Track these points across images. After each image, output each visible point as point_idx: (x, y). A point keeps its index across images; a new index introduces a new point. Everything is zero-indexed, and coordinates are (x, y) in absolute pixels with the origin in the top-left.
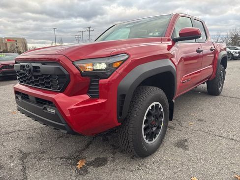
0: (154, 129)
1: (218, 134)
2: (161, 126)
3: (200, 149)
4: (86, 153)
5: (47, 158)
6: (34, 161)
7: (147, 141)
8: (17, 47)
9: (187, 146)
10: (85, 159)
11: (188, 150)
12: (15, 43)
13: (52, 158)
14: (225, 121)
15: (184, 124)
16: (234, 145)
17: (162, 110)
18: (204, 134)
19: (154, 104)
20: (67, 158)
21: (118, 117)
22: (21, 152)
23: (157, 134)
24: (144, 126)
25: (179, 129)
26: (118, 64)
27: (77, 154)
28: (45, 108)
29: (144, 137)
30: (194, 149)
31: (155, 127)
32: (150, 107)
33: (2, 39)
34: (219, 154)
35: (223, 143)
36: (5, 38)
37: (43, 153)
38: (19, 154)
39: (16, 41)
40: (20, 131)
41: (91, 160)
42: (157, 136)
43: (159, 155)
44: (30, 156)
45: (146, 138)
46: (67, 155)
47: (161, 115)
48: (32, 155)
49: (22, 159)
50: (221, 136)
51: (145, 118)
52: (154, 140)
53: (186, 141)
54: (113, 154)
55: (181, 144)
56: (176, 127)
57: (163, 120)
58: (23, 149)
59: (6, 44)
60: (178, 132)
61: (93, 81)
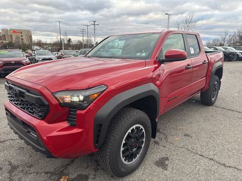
0: (134, 150)
1: (200, 153)
2: (143, 146)
3: (178, 170)
4: (70, 169)
5: (34, 173)
6: (21, 175)
7: (126, 163)
8: (22, 39)
9: (167, 165)
10: (68, 175)
11: (166, 170)
12: (20, 35)
13: (37, 173)
14: (210, 138)
15: (170, 139)
16: (213, 166)
17: (144, 131)
18: (186, 152)
19: (134, 127)
20: (52, 174)
21: (94, 144)
22: (10, 164)
23: (138, 154)
24: (122, 149)
25: (164, 145)
26: (96, 96)
27: (62, 169)
28: (29, 132)
29: (123, 159)
30: (173, 169)
31: (135, 147)
32: (130, 131)
33: (7, 30)
34: (194, 176)
35: (202, 164)
36: (11, 30)
37: (31, 166)
38: (8, 166)
39: (21, 33)
40: (12, 140)
41: (73, 177)
42: (138, 156)
43: (138, 173)
44: (18, 169)
45: (125, 160)
46: (52, 170)
47: (143, 136)
48: (20, 169)
49: (10, 172)
50: (202, 156)
51: (124, 142)
52: (134, 160)
53: (167, 159)
54: (96, 172)
55: (162, 163)
56: (161, 143)
57: (144, 140)
58: (12, 161)
59: (11, 36)
60: (162, 148)
61: (72, 111)
